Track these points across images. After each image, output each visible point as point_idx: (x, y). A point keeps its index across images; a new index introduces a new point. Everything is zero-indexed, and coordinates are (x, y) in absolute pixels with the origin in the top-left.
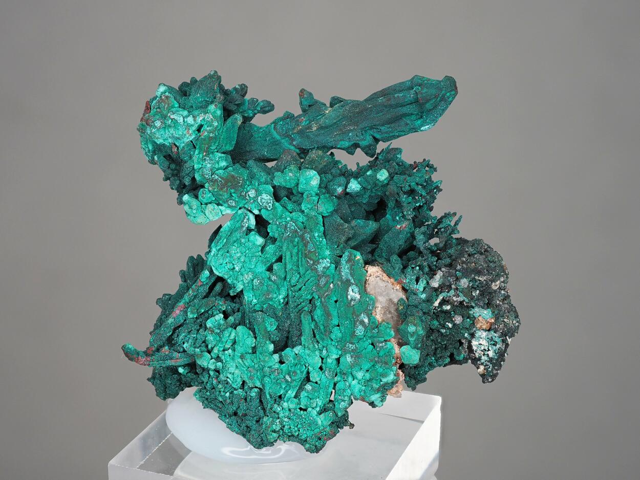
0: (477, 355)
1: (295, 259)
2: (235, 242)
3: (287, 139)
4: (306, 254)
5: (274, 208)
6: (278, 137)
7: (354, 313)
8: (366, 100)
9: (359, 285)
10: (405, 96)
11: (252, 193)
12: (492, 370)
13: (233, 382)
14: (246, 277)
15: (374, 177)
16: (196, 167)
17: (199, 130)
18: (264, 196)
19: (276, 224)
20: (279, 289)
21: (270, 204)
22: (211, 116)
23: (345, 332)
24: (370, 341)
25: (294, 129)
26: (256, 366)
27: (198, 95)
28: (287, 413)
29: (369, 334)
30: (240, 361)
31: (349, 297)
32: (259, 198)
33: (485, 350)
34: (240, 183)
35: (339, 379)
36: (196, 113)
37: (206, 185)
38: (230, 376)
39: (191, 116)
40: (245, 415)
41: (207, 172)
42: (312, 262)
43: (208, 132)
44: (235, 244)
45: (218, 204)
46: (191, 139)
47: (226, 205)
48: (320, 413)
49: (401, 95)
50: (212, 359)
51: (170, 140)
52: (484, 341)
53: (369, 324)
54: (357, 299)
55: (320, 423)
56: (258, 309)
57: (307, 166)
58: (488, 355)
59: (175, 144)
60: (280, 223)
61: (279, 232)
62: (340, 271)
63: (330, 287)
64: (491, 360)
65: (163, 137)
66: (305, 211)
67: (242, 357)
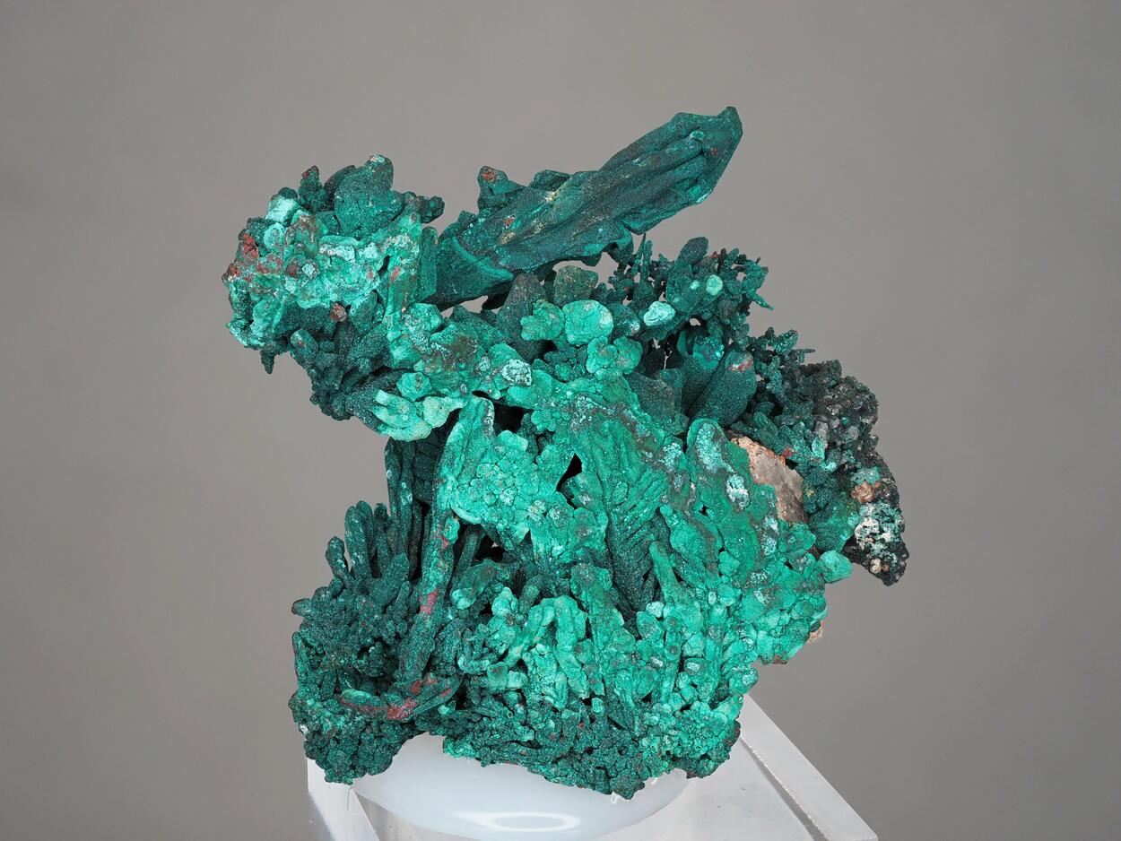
0: (862, 545)
1: (612, 457)
2: (483, 456)
3: (488, 258)
4: (639, 443)
5: (535, 381)
6: (472, 259)
7: (752, 520)
8: (607, 168)
9: (743, 472)
10: (680, 151)
11: (484, 364)
12: (898, 561)
13: (555, 700)
14: (536, 511)
15: (702, 289)
16: (390, 336)
17: (384, 268)
18: (513, 363)
19: (549, 407)
20: (596, 516)
21: (527, 376)
22: (407, 237)
23: (742, 556)
24: (783, 559)
25: (496, 239)
26: (597, 659)
27: (370, 204)
28: (673, 722)
29: (783, 549)
30: (571, 657)
31: (730, 496)
32: (505, 369)
33: (875, 534)
34: (474, 349)
35: (733, 638)
36: (379, 236)
37: (419, 366)
38: (550, 690)
39: (372, 244)
40: (590, 751)
41: (420, 340)
42: (651, 455)
43: (405, 269)
44: (485, 459)
45: (440, 395)
46: (374, 287)
47: (456, 394)
48: (713, 706)
49: (675, 149)
50: (509, 671)
51: (334, 297)
52: (870, 519)
53: (780, 531)
54: (745, 497)
55: (725, 720)
56: (568, 561)
57: (565, 296)
58: (883, 541)
59: (340, 303)
60: (557, 405)
61: (557, 419)
62: (697, 458)
63: (691, 489)
64: (889, 547)
65: (319, 294)
66: (598, 373)
67: (577, 649)
